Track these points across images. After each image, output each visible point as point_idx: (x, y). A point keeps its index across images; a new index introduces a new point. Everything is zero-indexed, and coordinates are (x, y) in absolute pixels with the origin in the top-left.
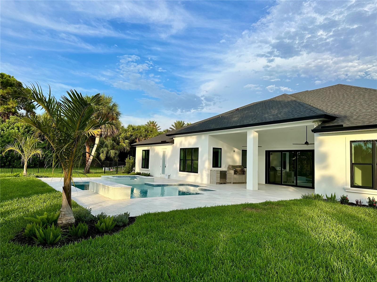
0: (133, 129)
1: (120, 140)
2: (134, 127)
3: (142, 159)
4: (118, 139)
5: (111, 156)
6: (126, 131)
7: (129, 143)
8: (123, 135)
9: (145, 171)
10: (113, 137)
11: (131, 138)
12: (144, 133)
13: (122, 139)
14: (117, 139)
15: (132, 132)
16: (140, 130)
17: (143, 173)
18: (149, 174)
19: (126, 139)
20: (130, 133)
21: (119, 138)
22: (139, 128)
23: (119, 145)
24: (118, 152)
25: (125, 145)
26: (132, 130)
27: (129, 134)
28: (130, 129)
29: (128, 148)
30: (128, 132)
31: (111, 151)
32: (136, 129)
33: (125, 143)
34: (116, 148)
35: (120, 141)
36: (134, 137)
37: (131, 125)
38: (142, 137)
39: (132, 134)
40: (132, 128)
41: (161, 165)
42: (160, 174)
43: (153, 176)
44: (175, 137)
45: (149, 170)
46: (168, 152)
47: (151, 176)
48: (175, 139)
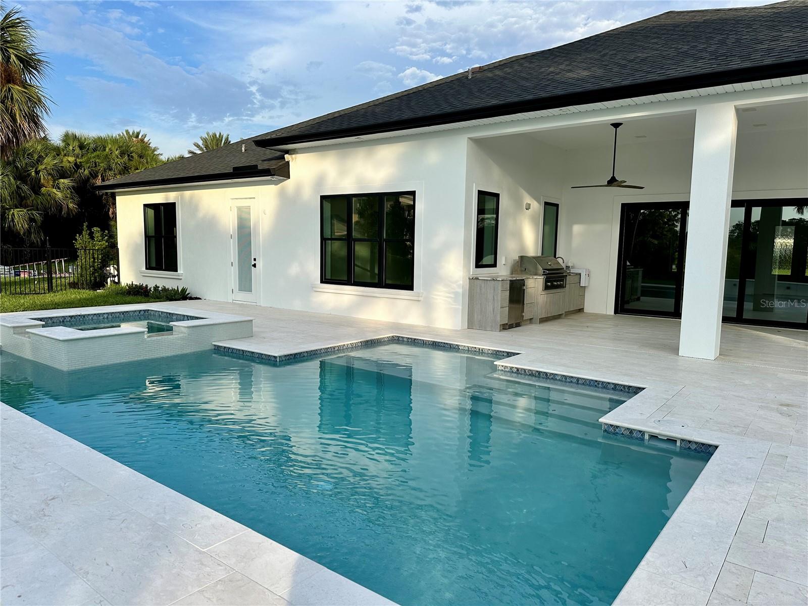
0: (81, 147)
1: (42, 177)
2: (83, 139)
3: (147, 237)
4: (33, 174)
5: (17, 229)
6: (57, 151)
7: (73, 187)
8: (49, 162)
10: (17, 167)
11: (78, 174)
12: (119, 161)
13: (50, 174)
14: (29, 175)
15: (78, 157)
16: (105, 150)
17: (156, 288)
18: (184, 290)
19: (63, 174)
20: (74, 159)
21: (37, 172)
22: (100, 144)
23: (39, 195)
24: (39, 214)
25: (59, 195)
26: (78, 151)
27: (69, 162)
28: (71, 148)
29: (71, 205)
30: (65, 155)
31: (16, 211)
32: (92, 146)
33: (59, 188)
34: (29, 202)
35: (42, 181)
36: (86, 172)
37: (73, 134)
38: (112, 172)
39: (80, 162)
40: (76, 144)
41: (232, 259)
42: (232, 291)
43: (200, 299)
44: (293, 153)
45: (180, 278)
46: (264, 212)
47: (191, 298)
48: (293, 159)
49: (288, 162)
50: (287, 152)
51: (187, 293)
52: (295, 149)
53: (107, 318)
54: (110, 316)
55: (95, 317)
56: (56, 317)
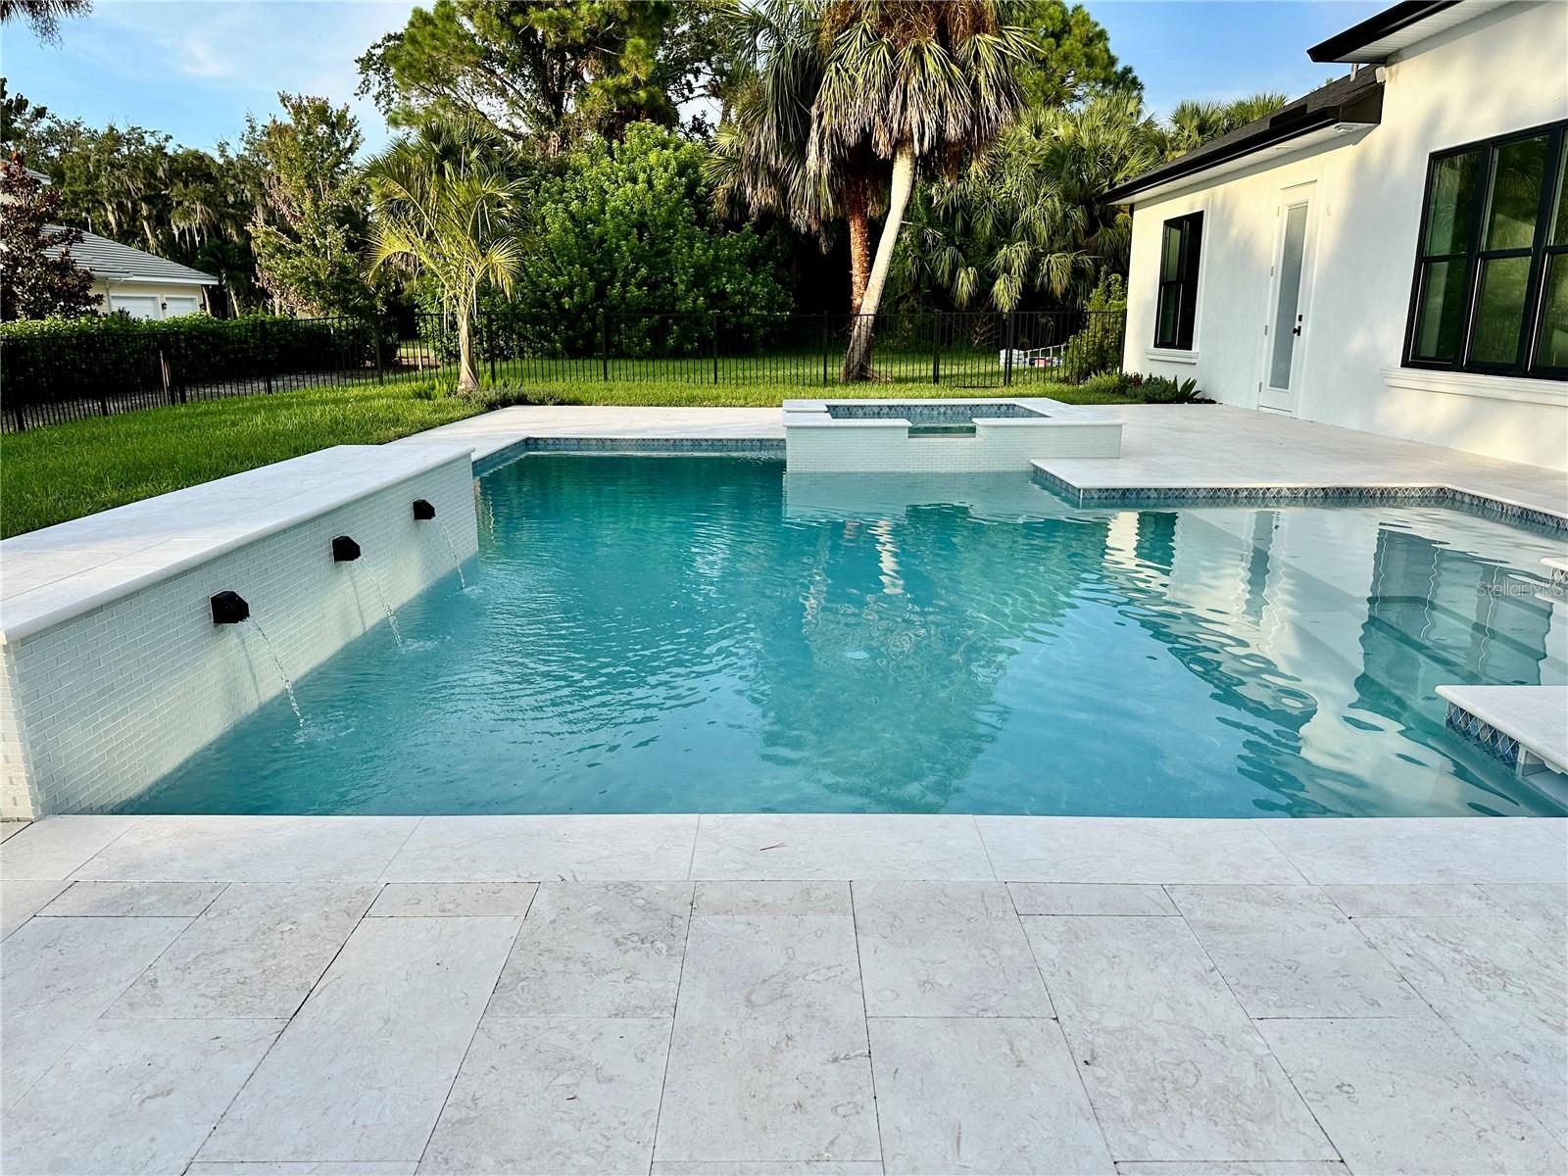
0: (1203, 129)
3: (1163, 284)
9: (1169, 367)
10: (1082, 181)
18: (1188, 386)
23: (1111, 227)
41: (1268, 320)
42: (1260, 387)
43: (1214, 402)
44: (1393, 60)
45: (1193, 361)
46: (1328, 211)
47: (1199, 401)
48: (1391, 76)
49: (1381, 87)
50: (1385, 60)
51: (1193, 391)
52: (1400, 50)
53: (945, 413)
54: (949, 411)
55: (926, 411)
56: (870, 406)
